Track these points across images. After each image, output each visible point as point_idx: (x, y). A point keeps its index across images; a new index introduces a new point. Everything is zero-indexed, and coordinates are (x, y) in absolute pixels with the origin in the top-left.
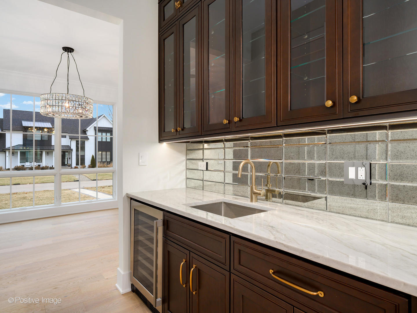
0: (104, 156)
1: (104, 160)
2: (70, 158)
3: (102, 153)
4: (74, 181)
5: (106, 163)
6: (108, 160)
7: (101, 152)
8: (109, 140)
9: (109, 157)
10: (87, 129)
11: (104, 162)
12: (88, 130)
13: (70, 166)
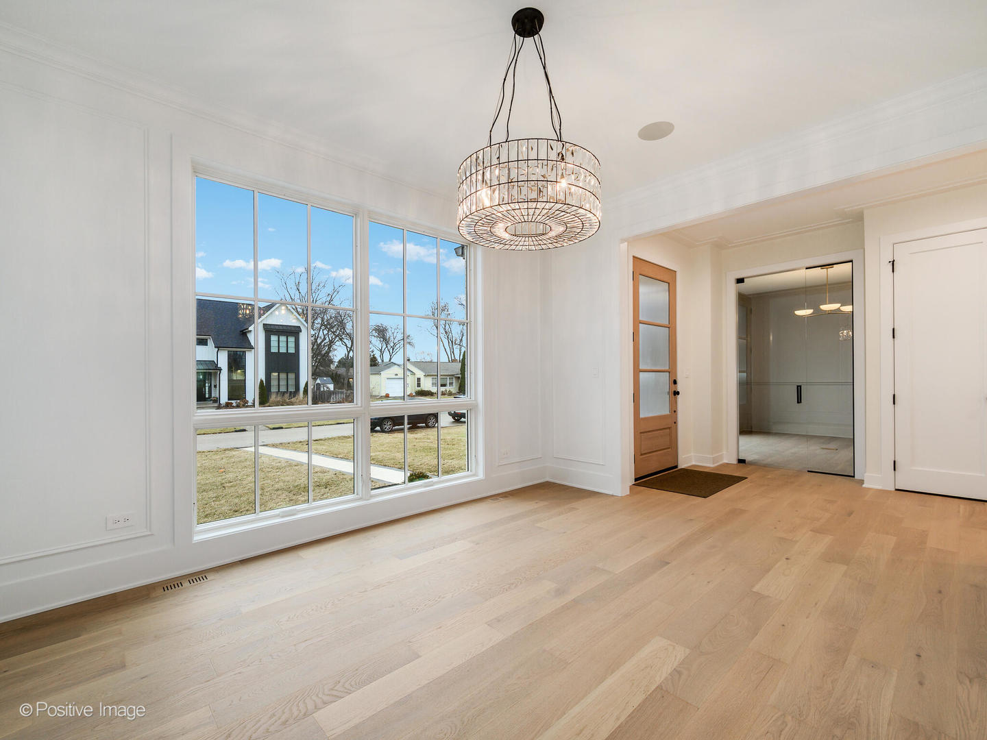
0: (283, 383)
1: (283, 389)
2: (215, 386)
3: (279, 375)
4: (236, 431)
5: (287, 396)
6: (292, 389)
7: (277, 374)
8: (292, 350)
9: (292, 382)
10: (250, 329)
11: (284, 393)
12: (251, 331)
13: (217, 400)
